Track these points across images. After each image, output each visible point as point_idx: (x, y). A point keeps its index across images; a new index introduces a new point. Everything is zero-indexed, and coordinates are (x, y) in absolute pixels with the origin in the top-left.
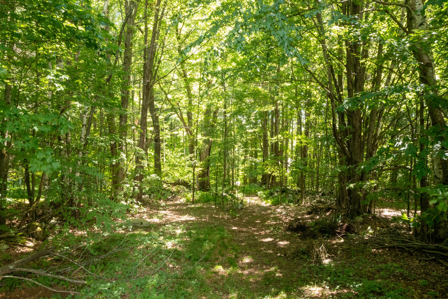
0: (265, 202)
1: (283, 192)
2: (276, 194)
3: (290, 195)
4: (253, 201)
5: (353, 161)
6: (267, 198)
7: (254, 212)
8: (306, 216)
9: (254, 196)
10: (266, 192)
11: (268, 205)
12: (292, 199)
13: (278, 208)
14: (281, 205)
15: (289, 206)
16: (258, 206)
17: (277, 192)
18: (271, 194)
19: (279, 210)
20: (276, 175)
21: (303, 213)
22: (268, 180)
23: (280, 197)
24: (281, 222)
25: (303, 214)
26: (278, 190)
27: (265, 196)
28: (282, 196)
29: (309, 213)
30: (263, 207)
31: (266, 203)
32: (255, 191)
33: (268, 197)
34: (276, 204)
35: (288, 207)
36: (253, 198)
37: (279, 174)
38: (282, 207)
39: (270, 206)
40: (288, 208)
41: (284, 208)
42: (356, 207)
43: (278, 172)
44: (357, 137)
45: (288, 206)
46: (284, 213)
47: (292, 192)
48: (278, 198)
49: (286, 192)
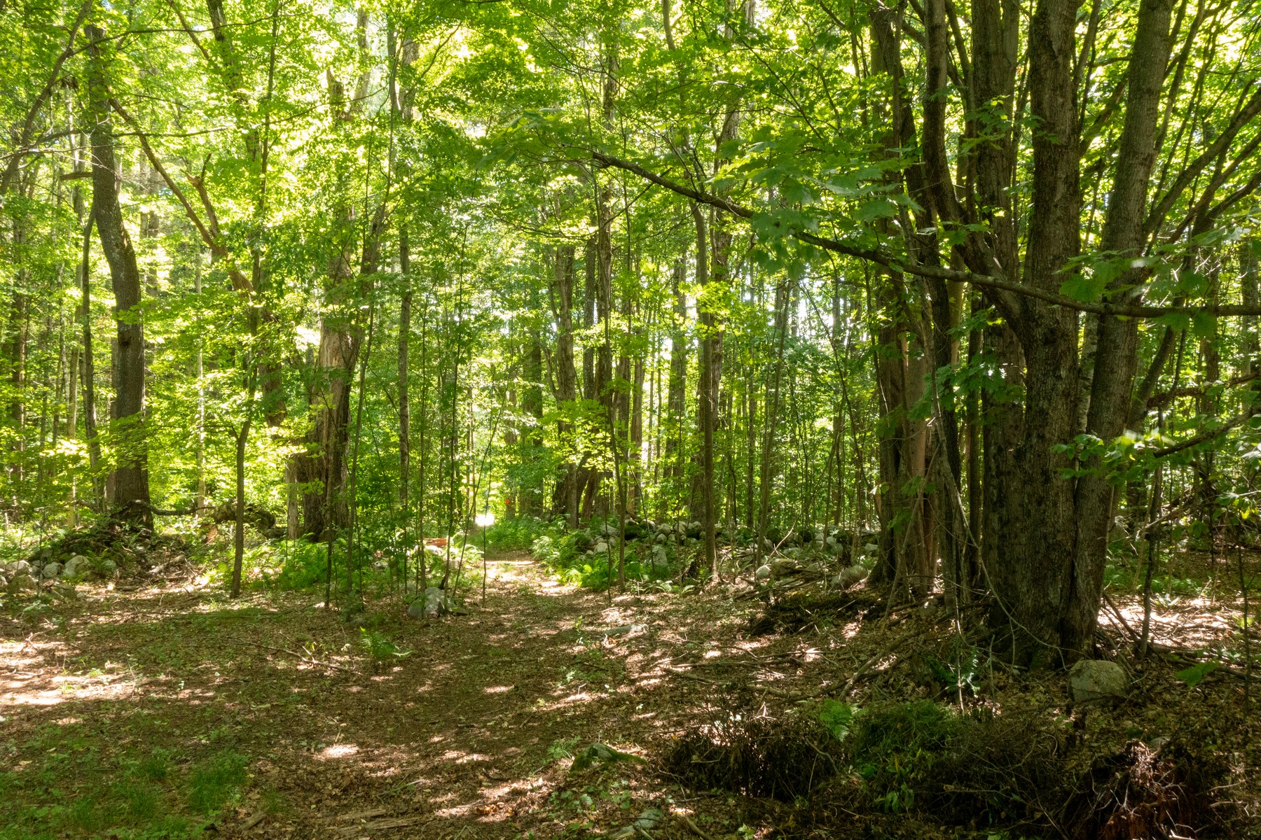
0: (558, 576)
1: (629, 537)
2: (602, 546)
3: (656, 548)
4: (508, 577)
5: (1039, 333)
6: (565, 563)
7: (499, 627)
8: (748, 646)
9: (521, 557)
10: (564, 541)
11: (567, 589)
12: (662, 561)
13: (609, 602)
14: (623, 591)
15: (658, 591)
16: (526, 595)
17: (606, 536)
18: (583, 546)
19: (613, 616)
20: (600, 467)
21: (730, 628)
22: (574, 496)
23: (616, 557)
24: (623, 689)
25: (728, 636)
26: (611, 530)
27: (556, 554)
28: (627, 552)
29: (757, 629)
30: (548, 599)
31: (561, 584)
32: (527, 536)
33: (571, 558)
34: (602, 585)
35: (651, 598)
36: (516, 563)
37: (611, 466)
38: (626, 597)
39: (577, 594)
40: (652, 604)
41: (637, 602)
42: (1054, 596)
43: (609, 454)
44: (1061, 189)
45: (649, 591)
46: (637, 630)
47: (662, 536)
48: (611, 562)
49: (642, 539)
